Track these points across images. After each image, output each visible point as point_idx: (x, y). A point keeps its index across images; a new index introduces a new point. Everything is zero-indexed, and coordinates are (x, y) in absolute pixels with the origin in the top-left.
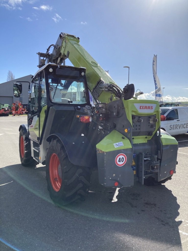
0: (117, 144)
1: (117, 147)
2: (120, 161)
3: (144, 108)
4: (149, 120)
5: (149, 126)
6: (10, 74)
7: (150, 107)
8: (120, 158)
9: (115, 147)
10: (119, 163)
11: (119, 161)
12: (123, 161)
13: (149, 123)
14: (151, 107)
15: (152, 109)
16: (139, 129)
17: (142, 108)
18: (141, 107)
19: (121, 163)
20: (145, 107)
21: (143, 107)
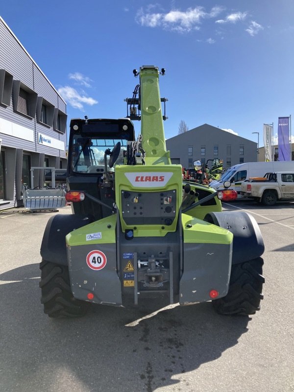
0: (92, 235)
1: (91, 239)
2: (95, 262)
3: (144, 179)
4: (162, 199)
5: (162, 208)
6: (183, 125)
7: (159, 178)
8: (94, 258)
9: (87, 240)
10: (93, 264)
11: (93, 262)
12: (99, 261)
13: (162, 204)
14: (161, 177)
15: (162, 180)
16: (141, 213)
17: (139, 179)
18: (137, 178)
19: (97, 265)
20: (147, 177)
21: (142, 178)
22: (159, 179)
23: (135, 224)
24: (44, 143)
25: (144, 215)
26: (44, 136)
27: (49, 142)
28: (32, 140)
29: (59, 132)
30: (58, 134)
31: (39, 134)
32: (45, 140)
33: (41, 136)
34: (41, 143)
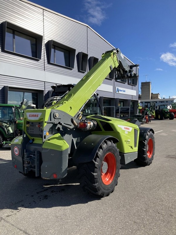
0: (16, 140)
8: (16, 150)
9: (15, 142)
19: (17, 153)
21: (31, 115)
22: (37, 116)
23: (33, 137)
24: (120, 92)
25: (34, 133)
26: (120, 88)
27: (124, 91)
28: (112, 91)
29: (132, 85)
30: (131, 86)
31: (117, 88)
32: (121, 91)
33: (118, 88)
34: (118, 92)
